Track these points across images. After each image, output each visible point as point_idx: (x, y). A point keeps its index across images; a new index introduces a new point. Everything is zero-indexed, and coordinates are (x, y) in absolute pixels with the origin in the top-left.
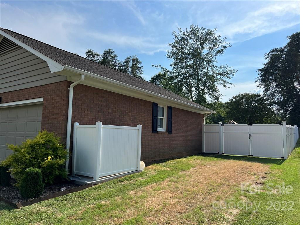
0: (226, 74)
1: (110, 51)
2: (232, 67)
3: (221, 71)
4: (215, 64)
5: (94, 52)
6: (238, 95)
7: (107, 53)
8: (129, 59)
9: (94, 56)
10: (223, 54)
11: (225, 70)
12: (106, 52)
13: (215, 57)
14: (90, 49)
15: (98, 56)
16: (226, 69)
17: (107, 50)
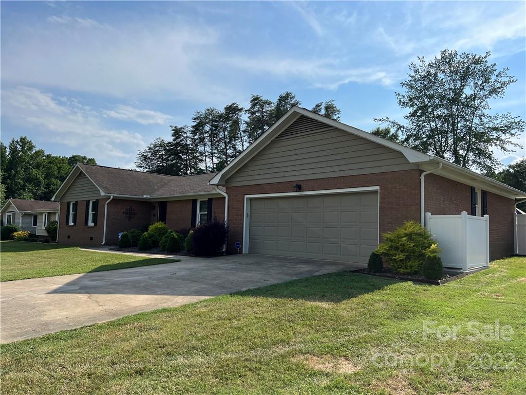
0: (506, 129)
1: (288, 95)
2: (519, 117)
3: (498, 123)
4: (486, 112)
5: (264, 98)
6: (519, 162)
7: (284, 99)
8: (320, 106)
9: (262, 106)
10: (502, 96)
11: (505, 122)
12: (281, 97)
13: (486, 100)
14: (256, 94)
15: (269, 105)
16: (508, 120)
17: (283, 93)
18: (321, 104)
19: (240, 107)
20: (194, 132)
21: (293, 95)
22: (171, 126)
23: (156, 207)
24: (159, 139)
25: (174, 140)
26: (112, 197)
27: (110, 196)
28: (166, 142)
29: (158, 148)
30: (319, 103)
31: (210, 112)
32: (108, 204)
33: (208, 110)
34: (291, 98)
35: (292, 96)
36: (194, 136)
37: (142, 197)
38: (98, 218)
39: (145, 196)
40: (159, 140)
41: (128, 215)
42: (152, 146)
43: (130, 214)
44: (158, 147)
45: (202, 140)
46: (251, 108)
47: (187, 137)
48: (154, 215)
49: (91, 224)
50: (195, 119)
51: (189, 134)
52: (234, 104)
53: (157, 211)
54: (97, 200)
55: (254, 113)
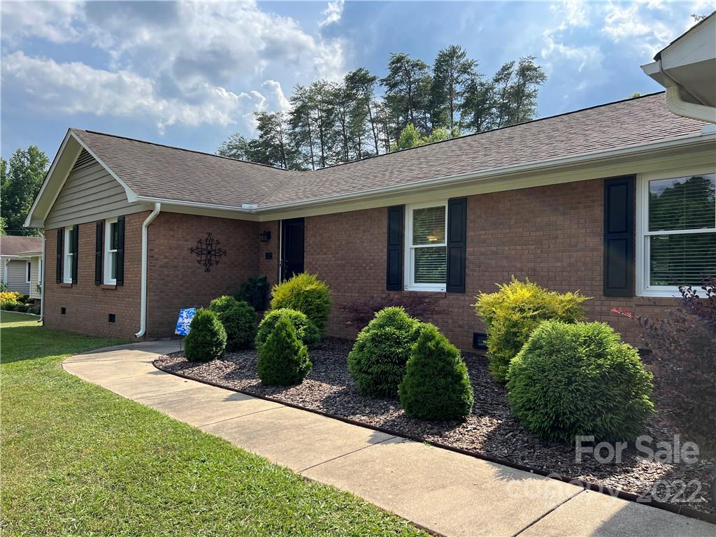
18: (512, 63)
19: (371, 75)
20: (294, 123)
21: (462, 51)
22: (255, 113)
23: (274, 236)
24: (237, 136)
25: (261, 137)
26: (158, 207)
27: (153, 204)
28: (249, 141)
29: (235, 151)
30: (509, 62)
31: (319, 89)
32: (148, 226)
33: (316, 85)
34: (458, 57)
35: (459, 54)
36: (294, 128)
37: (238, 209)
38: (127, 264)
39: (246, 207)
40: (235, 138)
41: (204, 257)
42: (226, 148)
43: (208, 253)
44: (234, 148)
45: (306, 135)
46: (389, 76)
47: (281, 132)
48: (269, 256)
49: (109, 280)
50: (295, 99)
51: (285, 126)
52: (360, 70)
53: (277, 245)
54: (122, 220)
55: (395, 85)
